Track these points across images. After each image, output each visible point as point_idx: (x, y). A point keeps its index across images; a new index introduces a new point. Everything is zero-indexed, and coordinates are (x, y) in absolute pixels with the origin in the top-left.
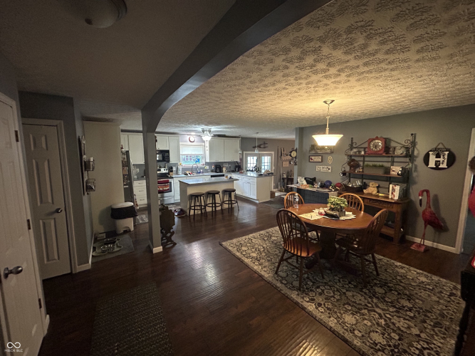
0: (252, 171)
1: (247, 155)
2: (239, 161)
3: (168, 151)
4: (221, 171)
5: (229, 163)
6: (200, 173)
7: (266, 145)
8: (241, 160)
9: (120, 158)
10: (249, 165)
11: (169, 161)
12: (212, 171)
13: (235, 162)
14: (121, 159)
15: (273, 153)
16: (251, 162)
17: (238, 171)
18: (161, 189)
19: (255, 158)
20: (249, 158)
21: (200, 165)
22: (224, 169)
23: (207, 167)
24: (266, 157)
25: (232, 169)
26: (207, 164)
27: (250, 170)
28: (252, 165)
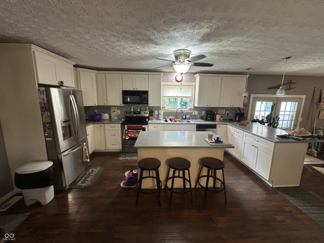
0: (262, 122)
1: (256, 100)
2: (241, 106)
3: (146, 92)
4: (214, 119)
5: (226, 109)
6: (185, 119)
7: (292, 86)
8: (246, 105)
9: (37, 98)
10: (257, 113)
11: (148, 103)
12: (202, 118)
13: (235, 109)
14: (38, 101)
15: (304, 97)
16: (262, 109)
17: (239, 121)
18: (133, 136)
19: (270, 104)
20: (258, 104)
21: (186, 109)
22: (218, 117)
23: (196, 113)
24: (289, 103)
25: (231, 116)
26: (196, 108)
27: (257, 121)
28: (262, 114)
